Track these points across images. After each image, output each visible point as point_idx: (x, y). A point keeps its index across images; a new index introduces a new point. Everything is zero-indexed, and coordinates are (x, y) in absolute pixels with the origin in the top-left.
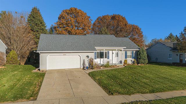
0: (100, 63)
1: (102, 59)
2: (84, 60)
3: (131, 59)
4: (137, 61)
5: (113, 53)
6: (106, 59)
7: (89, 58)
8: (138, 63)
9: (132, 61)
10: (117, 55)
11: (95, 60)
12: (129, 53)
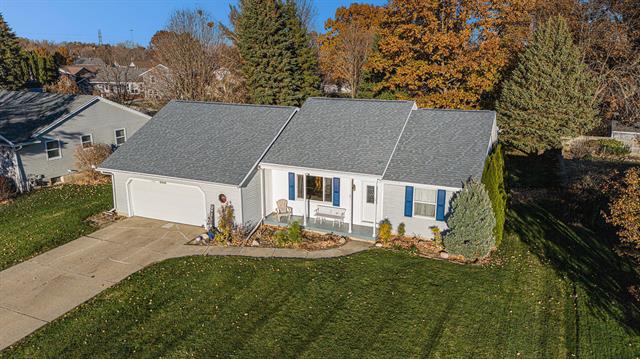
0: (305, 213)
1: (314, 204)
2: (212, 206)
3: (432, 222)
5: (353, 187)
7: (227, 203)
8: (444, 247)
11: (290, 203)
12: (426, 193)
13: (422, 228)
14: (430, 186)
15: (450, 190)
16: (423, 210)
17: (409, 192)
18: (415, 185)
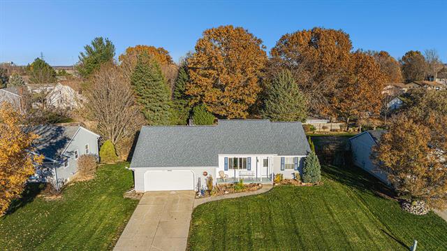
0: (233, 176)
1: (238, 171)
2: (199, 178)
3: (293, 171)
4: (301, 176)
5: (258, 161)
6: (246, 170)
7: (208, 175)
8: (302, 180)
9: (294, 174)
10: (266, 163)
11: (226, 172)
12: (289, 159)
13: (289, 174)
14: (291, 156)
15: (300, 157)
16: (288, 167)
17: (282, 160)
18: (285, 156)
